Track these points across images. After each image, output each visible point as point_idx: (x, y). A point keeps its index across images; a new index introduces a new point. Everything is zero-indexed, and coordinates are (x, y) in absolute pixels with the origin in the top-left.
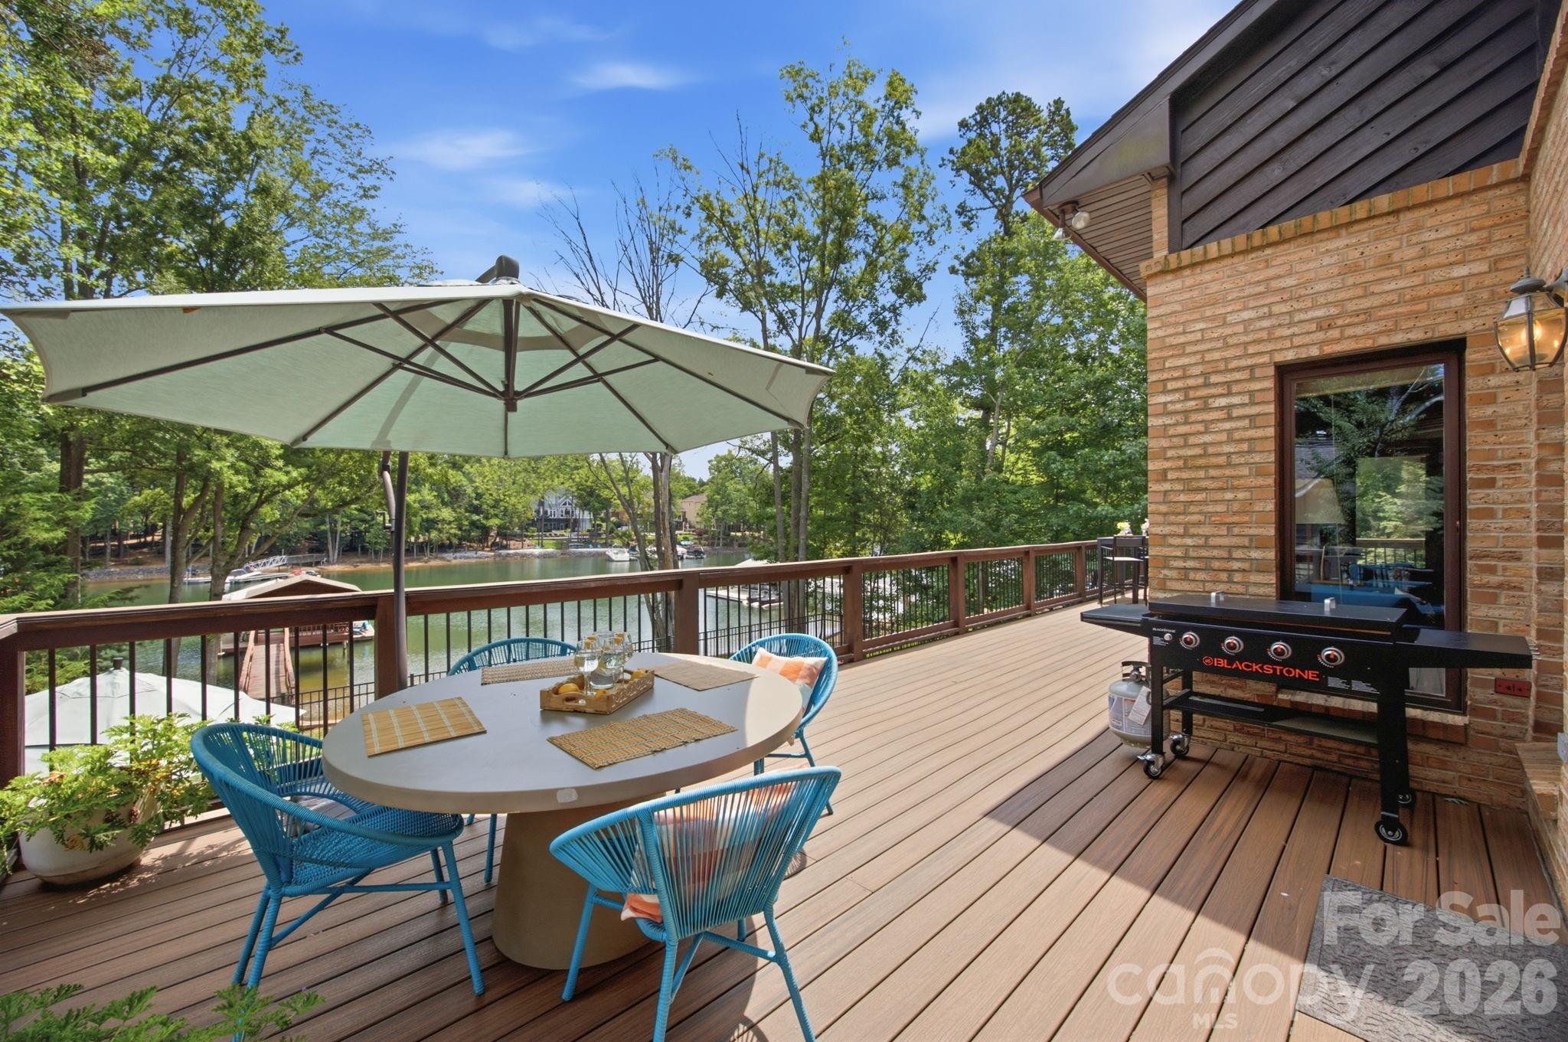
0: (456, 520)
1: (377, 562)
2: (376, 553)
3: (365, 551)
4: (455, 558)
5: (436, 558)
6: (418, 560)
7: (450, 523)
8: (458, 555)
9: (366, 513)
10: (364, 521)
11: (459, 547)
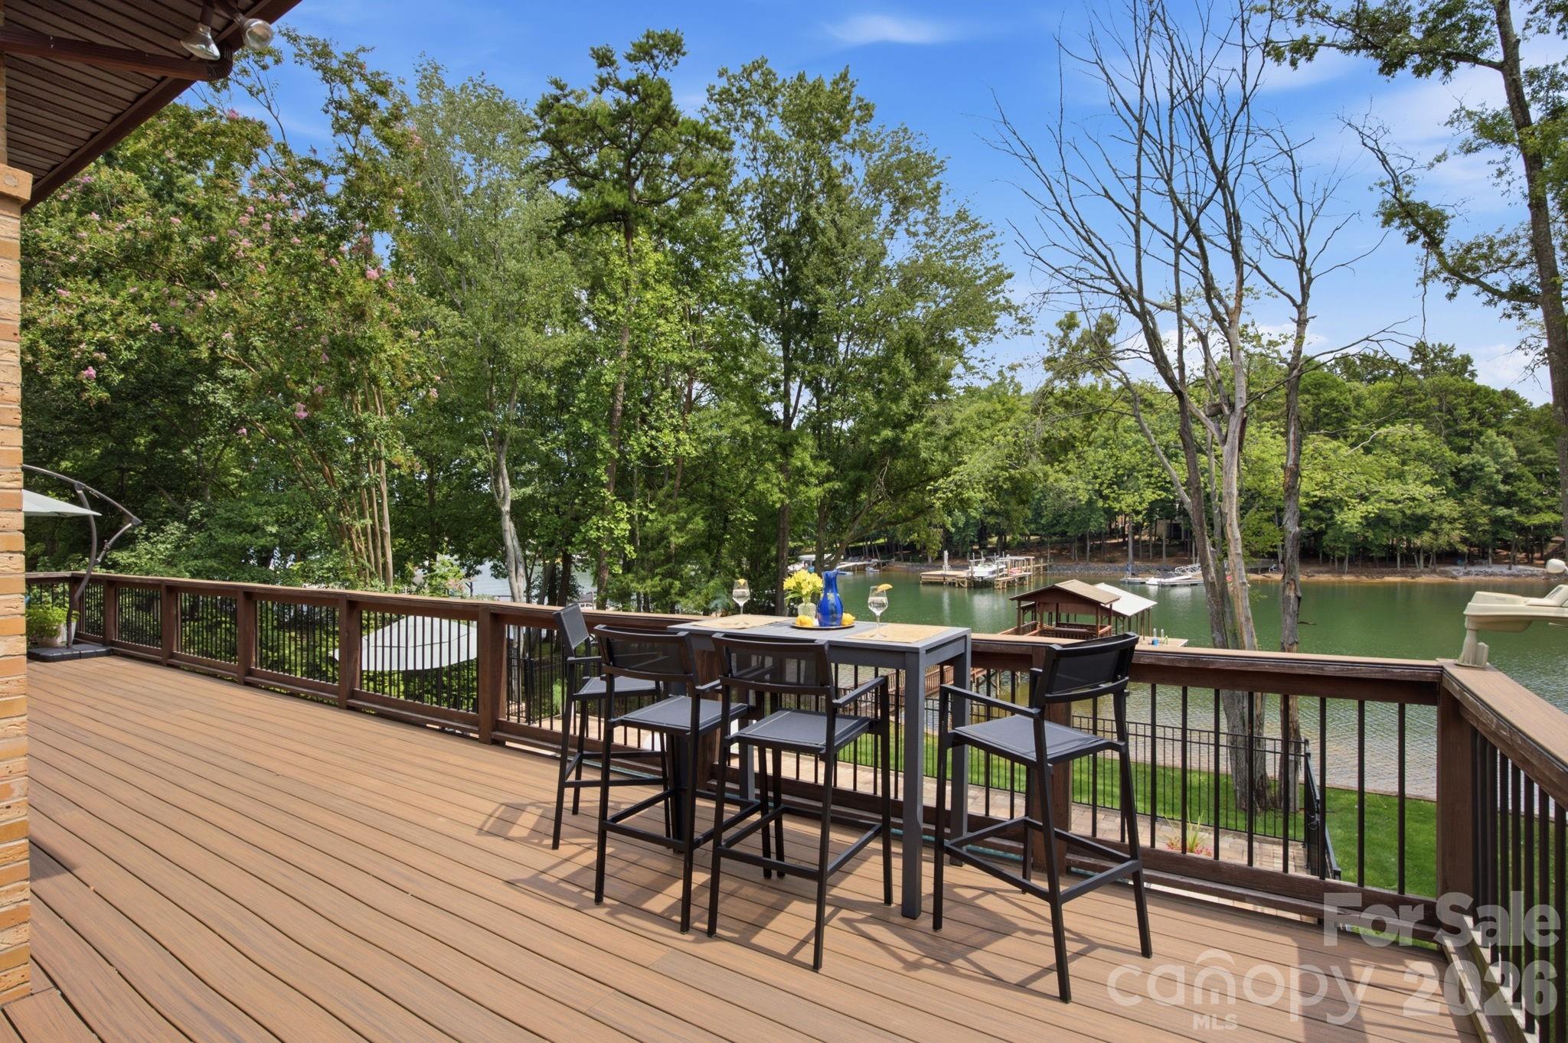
0: (1463, 516)
1: (1341, 573)
2: (1341, 560)
3: (1327, 559)
4: (1467, 574)
5: (1434, 572)
6: (1403, 574)
7: (1454, 520)
8: (1473, 569)
9: (1321, 508)
10: (1319, 519)
11: (1471, 560)
